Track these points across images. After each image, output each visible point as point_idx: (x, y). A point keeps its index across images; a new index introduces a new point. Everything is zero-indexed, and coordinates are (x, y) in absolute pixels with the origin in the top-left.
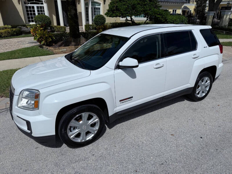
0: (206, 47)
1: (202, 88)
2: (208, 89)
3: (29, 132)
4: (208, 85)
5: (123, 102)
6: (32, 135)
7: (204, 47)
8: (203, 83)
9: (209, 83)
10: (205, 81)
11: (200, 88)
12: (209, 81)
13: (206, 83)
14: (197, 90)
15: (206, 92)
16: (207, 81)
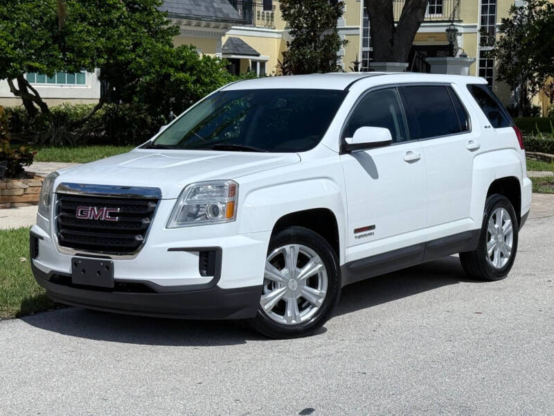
0: (489, 127)
1: (496, 238)
2: (510, 245)
3: (209, 279)
4: (508, 234)
5: (360, 237)
6: (218, 284)
7: (486, 127)
8: (496, 226)
9: (511, 227)
10: (499, 220)
11: (492, 240)
12: (508, 222)
13: (504, 228)
14: (488, 244)
15: (510, 253)
16: (503, 223)
